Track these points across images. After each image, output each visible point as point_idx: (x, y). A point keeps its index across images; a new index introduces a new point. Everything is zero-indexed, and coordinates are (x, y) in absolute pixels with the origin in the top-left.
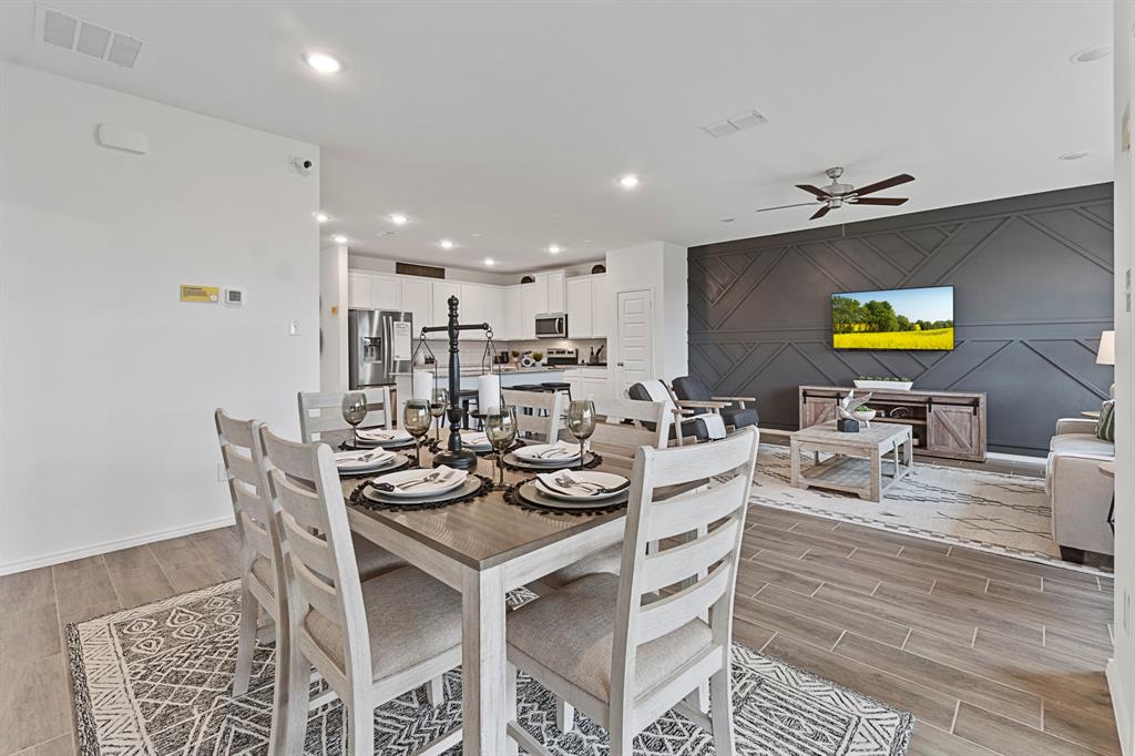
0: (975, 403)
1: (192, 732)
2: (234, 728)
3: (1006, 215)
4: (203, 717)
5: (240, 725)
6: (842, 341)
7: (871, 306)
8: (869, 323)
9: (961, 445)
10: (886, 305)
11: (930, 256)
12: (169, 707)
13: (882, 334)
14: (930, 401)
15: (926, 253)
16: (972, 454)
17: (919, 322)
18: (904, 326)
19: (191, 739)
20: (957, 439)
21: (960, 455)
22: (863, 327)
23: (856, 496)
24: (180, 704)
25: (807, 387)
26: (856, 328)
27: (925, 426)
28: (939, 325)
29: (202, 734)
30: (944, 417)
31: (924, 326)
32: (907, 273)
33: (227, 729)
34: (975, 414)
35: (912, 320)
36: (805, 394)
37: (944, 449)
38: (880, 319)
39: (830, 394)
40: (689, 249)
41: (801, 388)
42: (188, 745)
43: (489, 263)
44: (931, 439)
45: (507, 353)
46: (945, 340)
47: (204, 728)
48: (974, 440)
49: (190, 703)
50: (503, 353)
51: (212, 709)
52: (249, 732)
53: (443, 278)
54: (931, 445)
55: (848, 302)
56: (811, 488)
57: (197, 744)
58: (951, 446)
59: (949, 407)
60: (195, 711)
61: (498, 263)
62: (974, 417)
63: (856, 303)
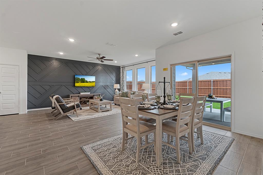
1: (192, 165)
2: (188, 159)
4: (188, 165)
5: (187, 159)
6: (77, 85)
7: (82, 79)
8: (82, 82)
10: (84, 79)
12: (188, 172)
13: (83, 83)
14: (94, 95)
15: (91, 70)
17: (89, 81)
18: (87, 82)
19: (193, 164)
22: (80, 82)
23: (109, 111)
24: (186, 170)
25: (72, 95)
26: (79, 82)
28: (92, 82)
29: (192, 163)
31: (90, 82)
33: (188, 160)
35: (88, 81)
36: (72, 97)
38: (83, 81)
39: (77, 96)
42: (195, 164)
46: (93, 84)
47: (190, 163)
49: (185, 169)
51: (185, 164)
52: (188, 157)
55: (78, 78)
56: (102, 112)
57: (194, 163)
60: (187, 167)
63: (79, 78)
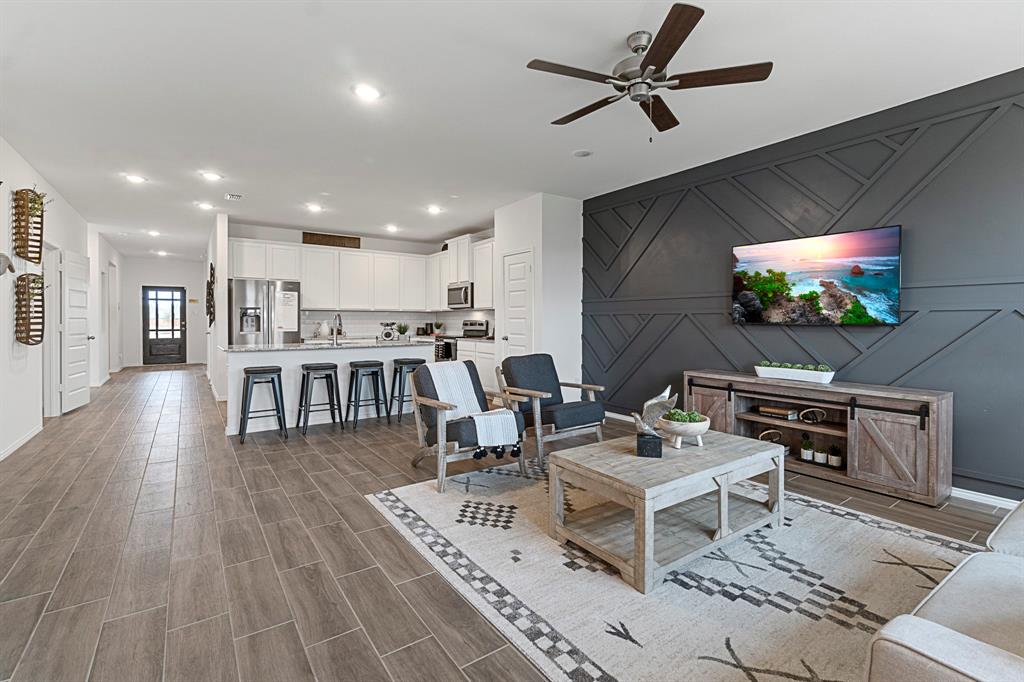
0: (923, 411)
3: (995, 105)
9: (900, 475)
11: (868, 183)
14: (853, 402)
15: (861, 179)
16: (916, 490)
20: (892, 465)
21: (896, 491)
25: (694, 374)
27: (846, 439)
30: (874, 428)
32: (835, 212)
34: (923, 427)
36: (691, 383)
37: (871, 478)
39: (721, 385)
40: (585, 202)
41: (687, 374)
43: (392, 229)
44: (854, 460)
45: (431, 324)
48: (920, 470)
50: (427, 324)
53: (359, 248)
54: (853, 469)
58: (883, 476)
59: (881, 414)
61: (400, 230)
62: (920, 433)
